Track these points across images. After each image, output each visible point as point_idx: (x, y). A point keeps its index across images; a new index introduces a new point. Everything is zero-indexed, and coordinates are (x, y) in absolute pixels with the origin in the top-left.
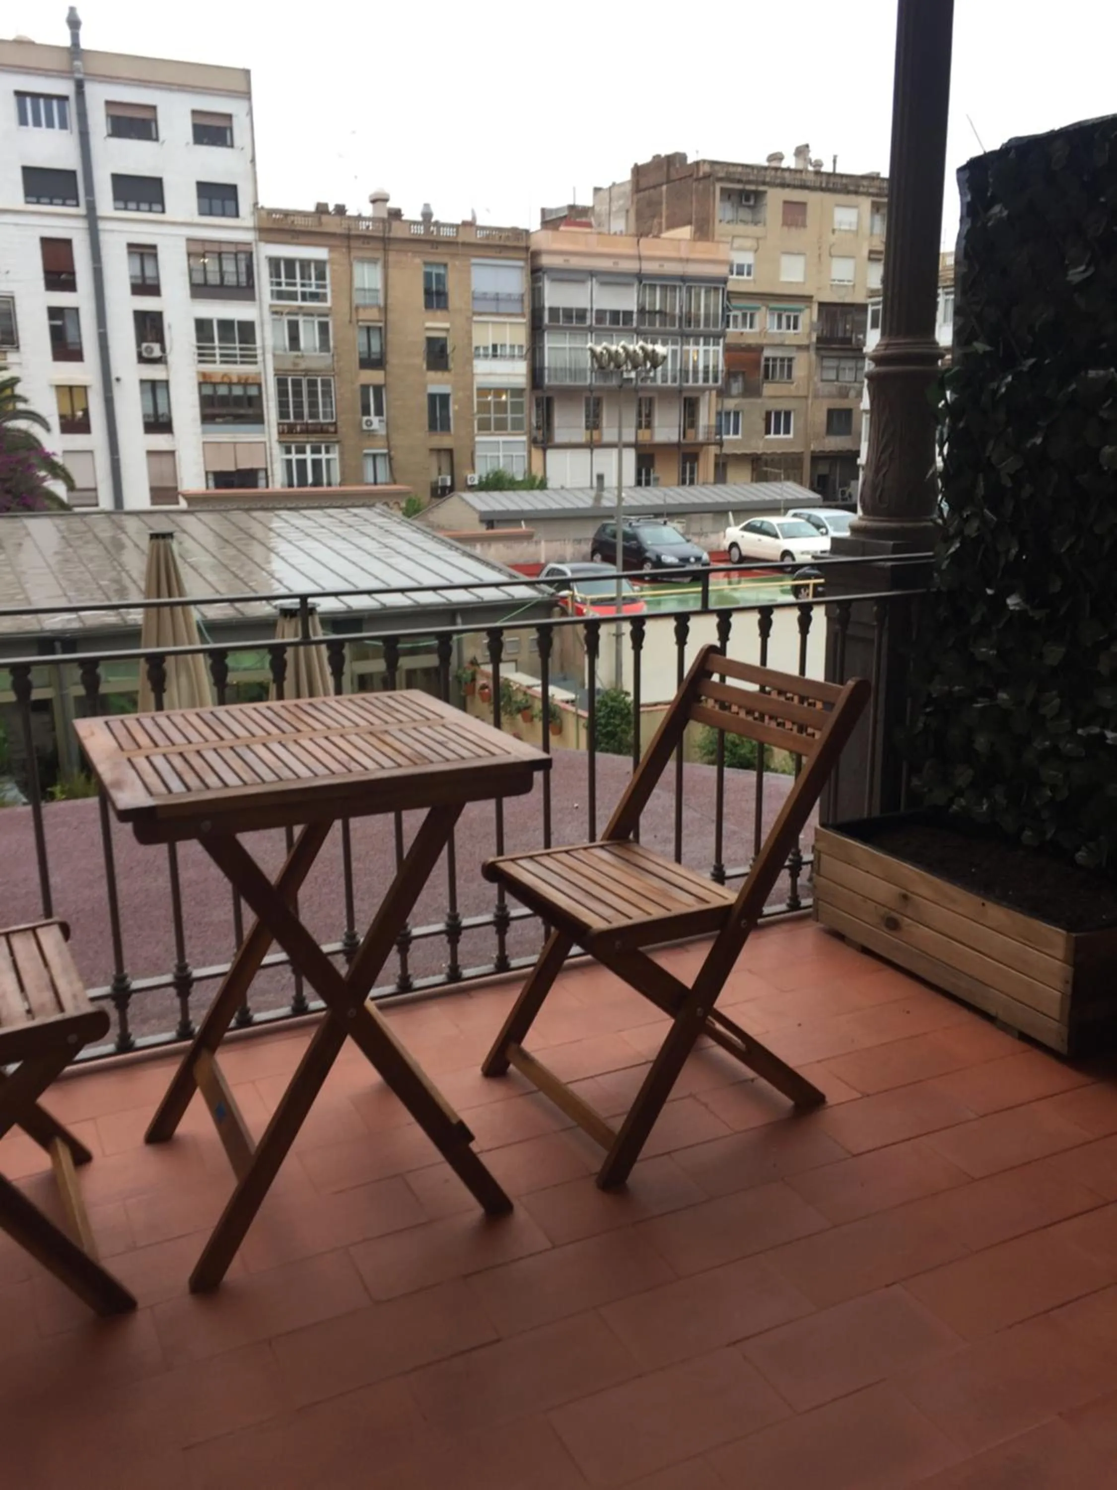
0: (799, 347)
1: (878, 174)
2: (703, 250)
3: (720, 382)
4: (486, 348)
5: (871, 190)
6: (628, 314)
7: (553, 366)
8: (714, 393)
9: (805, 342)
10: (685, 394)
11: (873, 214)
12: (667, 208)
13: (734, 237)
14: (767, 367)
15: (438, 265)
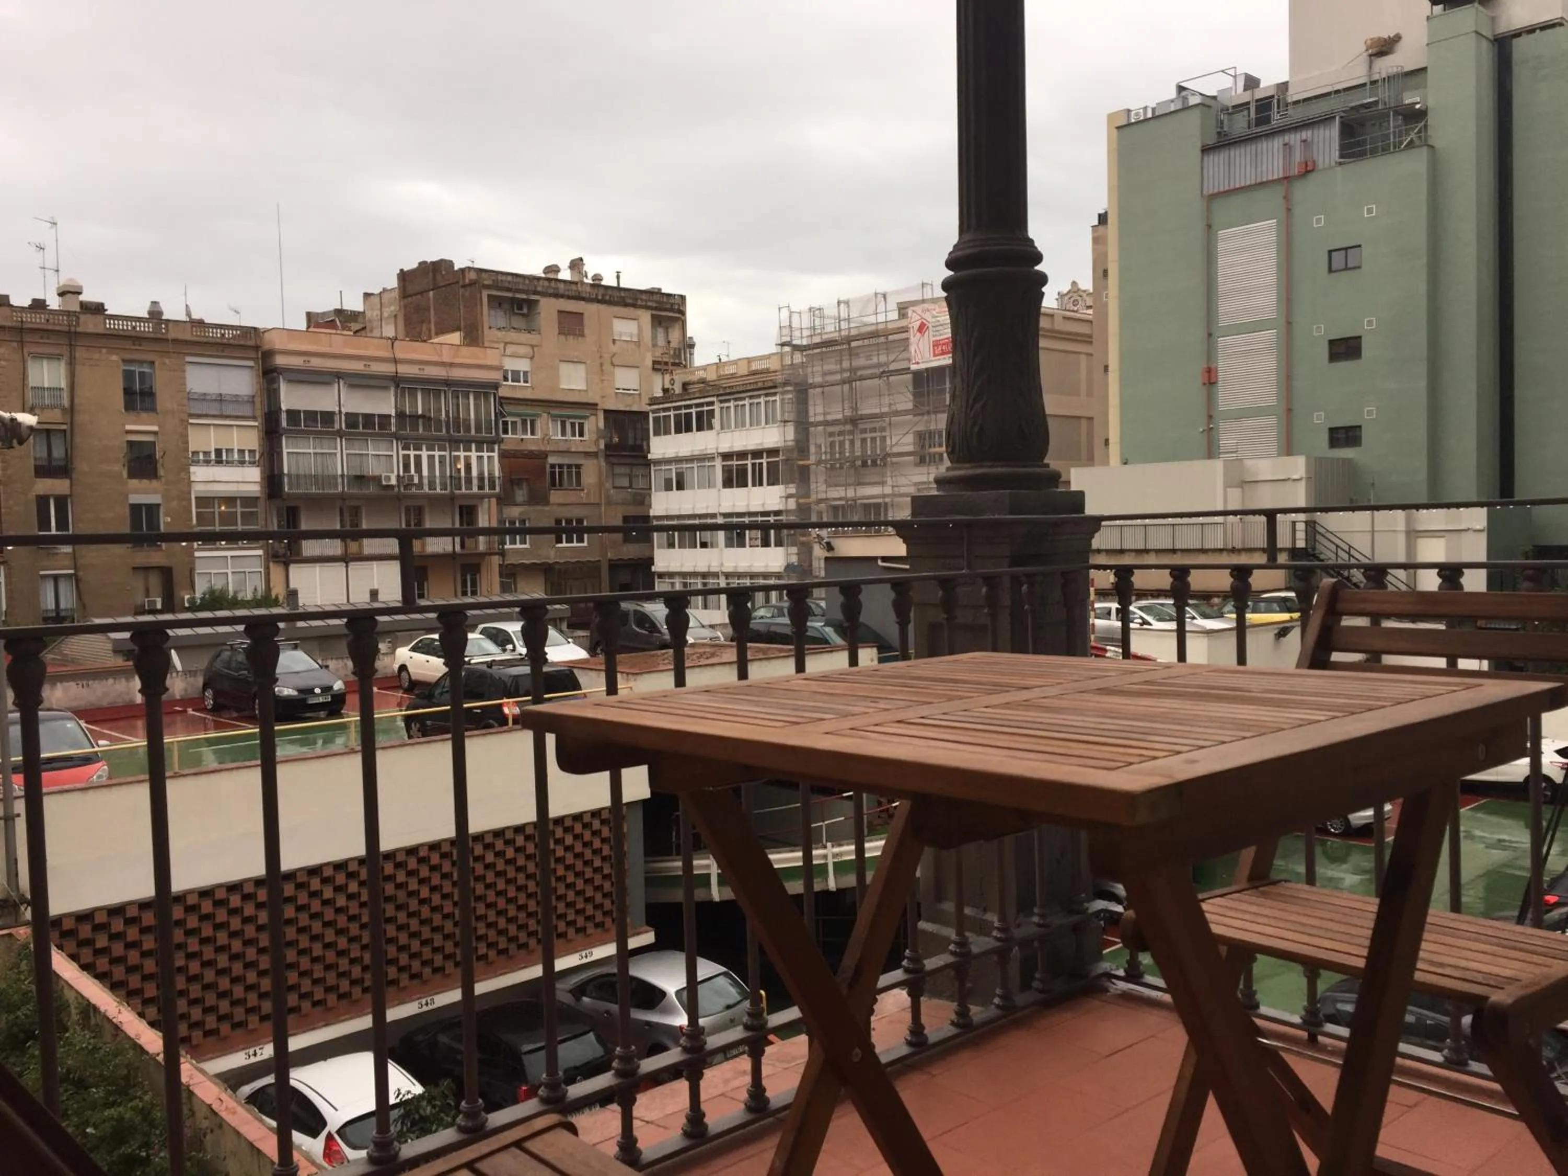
0: (587, 454)
1: (660, 289)
2: (469, 355)
3: (498, 489)
4: (206, 453)
5: (650, 304)
6: (385, 418)
7: (293, 472)
8: (494, 501)
9: (593, 449)
10: (458, 503)
11: (653, 326)
12: (436, 314)
13: (506, 343)
14: (553, 474)
15: (141, 362)
